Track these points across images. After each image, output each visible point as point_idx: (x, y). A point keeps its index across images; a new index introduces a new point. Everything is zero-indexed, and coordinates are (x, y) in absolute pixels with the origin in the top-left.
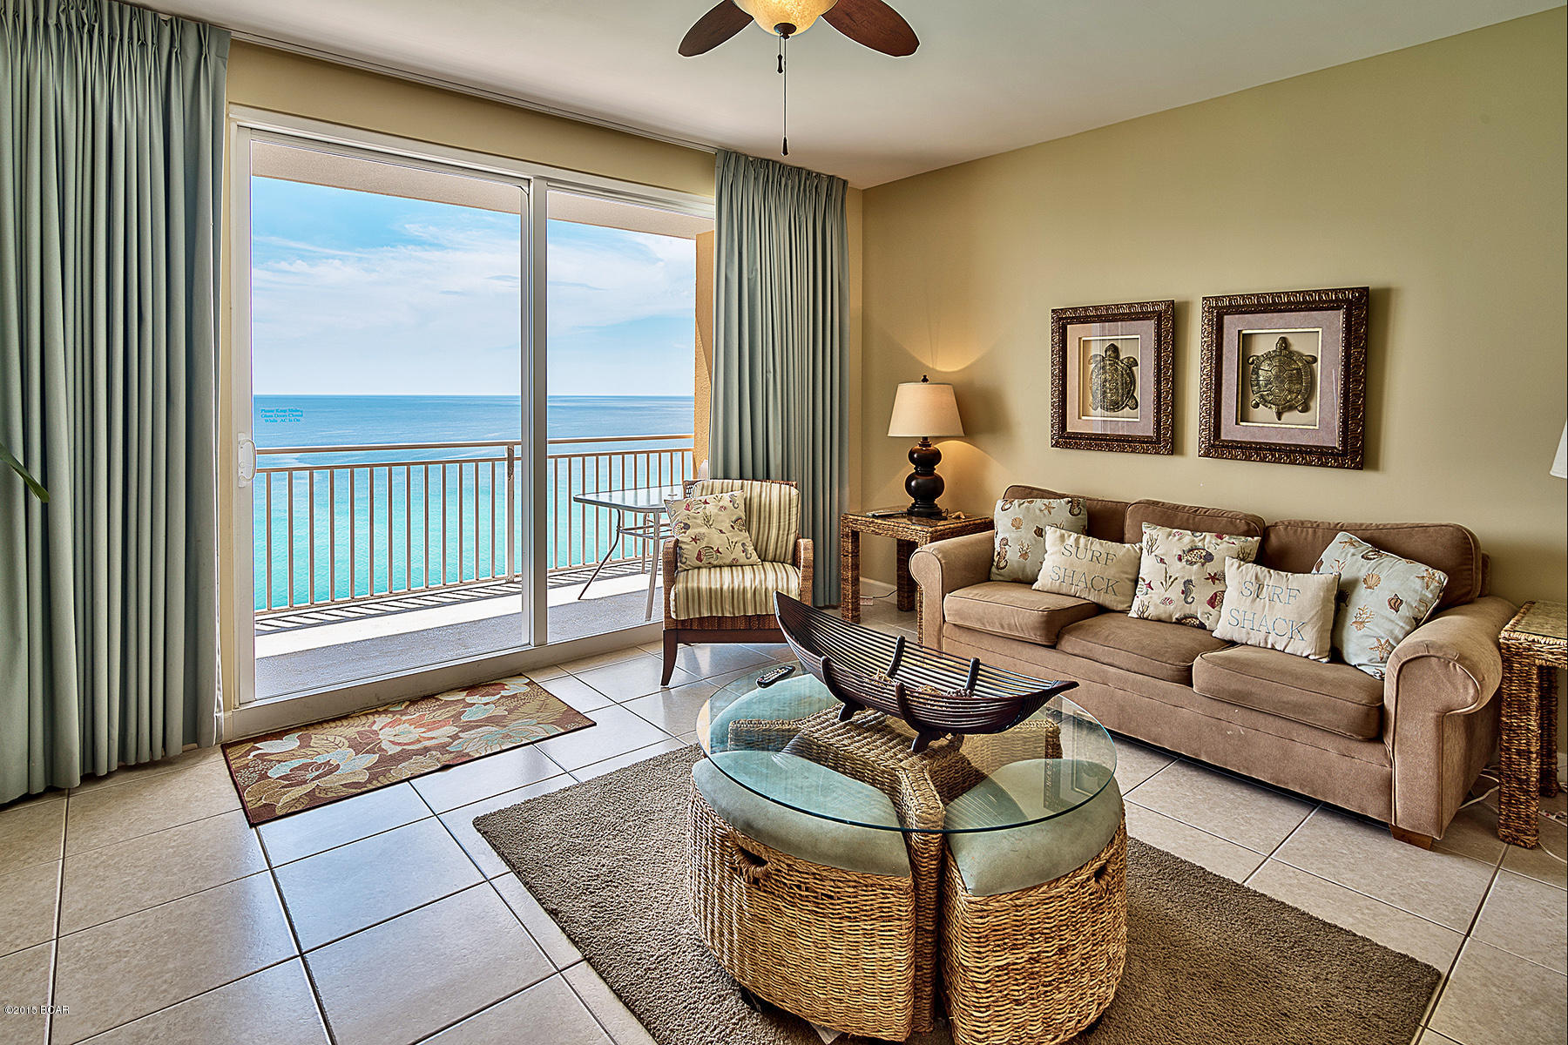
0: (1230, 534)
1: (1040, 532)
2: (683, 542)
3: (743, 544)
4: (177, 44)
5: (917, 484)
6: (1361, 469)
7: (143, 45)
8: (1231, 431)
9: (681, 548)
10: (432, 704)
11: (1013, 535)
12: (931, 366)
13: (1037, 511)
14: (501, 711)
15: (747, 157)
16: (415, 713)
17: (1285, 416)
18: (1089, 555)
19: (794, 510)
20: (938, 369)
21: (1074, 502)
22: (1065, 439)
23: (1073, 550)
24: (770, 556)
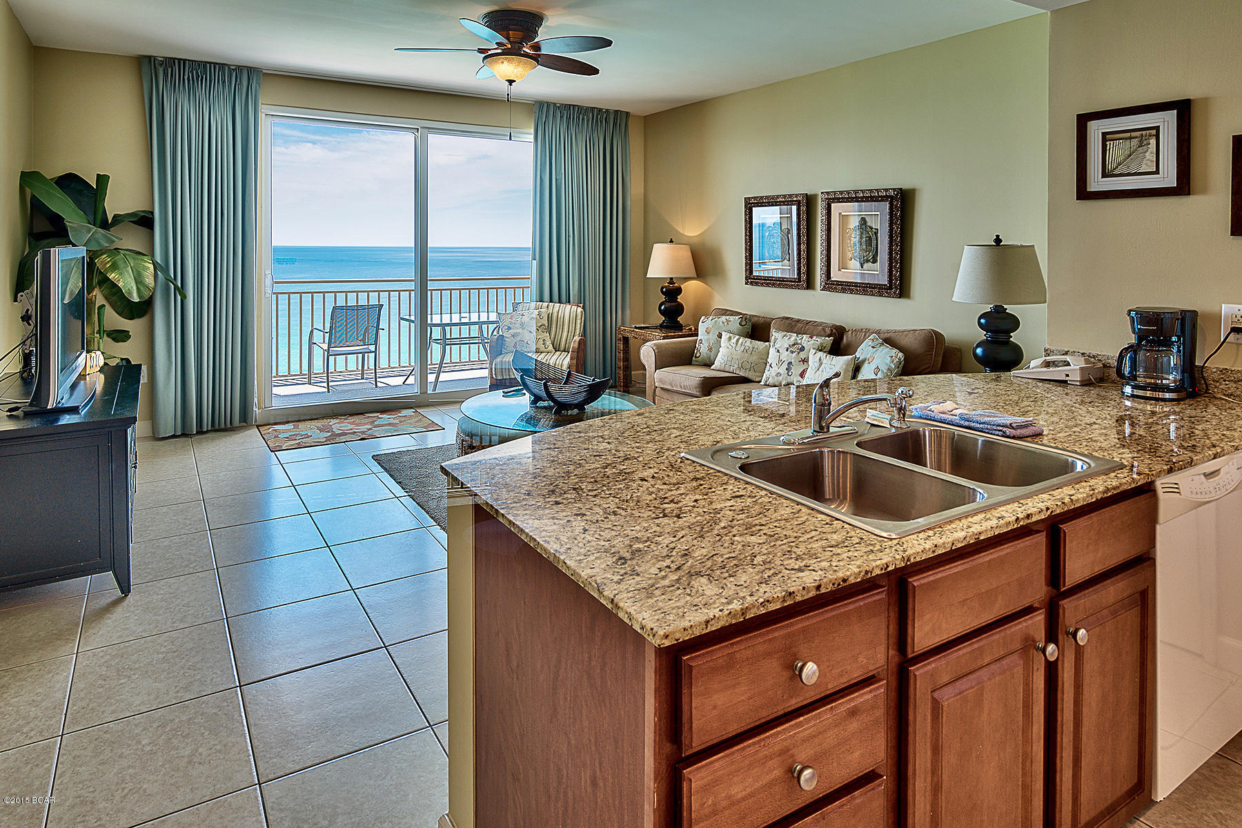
0: (817, 336)
1: (720, 336)
2: (507, 337)
3: (544, 340)
4: (238, 80)
5: (665, 307)
6: (900, 297)
7: (224, 82)
8: (836, 276)
9: (505, 340)
10: (362, 416)
11: (706, 337)
12: (682, 232)
13: (721, 323)
14: (397, 421)
15: (555, 104)
16: (351, 419)
17: (865, 266)
18: (743, 347)
19: (579, 321)
20: (686, 234)
21: (745, 318)
22: (751, 279)
23: (734, 346)
24: (562, 348)
